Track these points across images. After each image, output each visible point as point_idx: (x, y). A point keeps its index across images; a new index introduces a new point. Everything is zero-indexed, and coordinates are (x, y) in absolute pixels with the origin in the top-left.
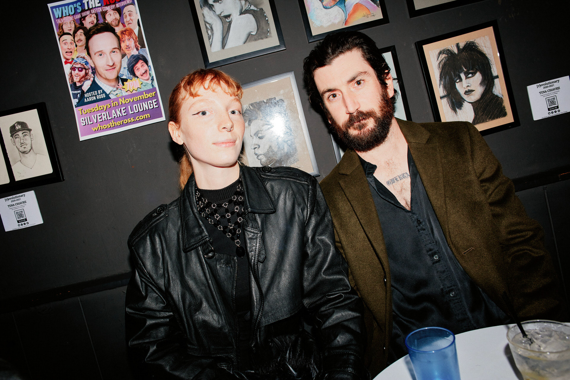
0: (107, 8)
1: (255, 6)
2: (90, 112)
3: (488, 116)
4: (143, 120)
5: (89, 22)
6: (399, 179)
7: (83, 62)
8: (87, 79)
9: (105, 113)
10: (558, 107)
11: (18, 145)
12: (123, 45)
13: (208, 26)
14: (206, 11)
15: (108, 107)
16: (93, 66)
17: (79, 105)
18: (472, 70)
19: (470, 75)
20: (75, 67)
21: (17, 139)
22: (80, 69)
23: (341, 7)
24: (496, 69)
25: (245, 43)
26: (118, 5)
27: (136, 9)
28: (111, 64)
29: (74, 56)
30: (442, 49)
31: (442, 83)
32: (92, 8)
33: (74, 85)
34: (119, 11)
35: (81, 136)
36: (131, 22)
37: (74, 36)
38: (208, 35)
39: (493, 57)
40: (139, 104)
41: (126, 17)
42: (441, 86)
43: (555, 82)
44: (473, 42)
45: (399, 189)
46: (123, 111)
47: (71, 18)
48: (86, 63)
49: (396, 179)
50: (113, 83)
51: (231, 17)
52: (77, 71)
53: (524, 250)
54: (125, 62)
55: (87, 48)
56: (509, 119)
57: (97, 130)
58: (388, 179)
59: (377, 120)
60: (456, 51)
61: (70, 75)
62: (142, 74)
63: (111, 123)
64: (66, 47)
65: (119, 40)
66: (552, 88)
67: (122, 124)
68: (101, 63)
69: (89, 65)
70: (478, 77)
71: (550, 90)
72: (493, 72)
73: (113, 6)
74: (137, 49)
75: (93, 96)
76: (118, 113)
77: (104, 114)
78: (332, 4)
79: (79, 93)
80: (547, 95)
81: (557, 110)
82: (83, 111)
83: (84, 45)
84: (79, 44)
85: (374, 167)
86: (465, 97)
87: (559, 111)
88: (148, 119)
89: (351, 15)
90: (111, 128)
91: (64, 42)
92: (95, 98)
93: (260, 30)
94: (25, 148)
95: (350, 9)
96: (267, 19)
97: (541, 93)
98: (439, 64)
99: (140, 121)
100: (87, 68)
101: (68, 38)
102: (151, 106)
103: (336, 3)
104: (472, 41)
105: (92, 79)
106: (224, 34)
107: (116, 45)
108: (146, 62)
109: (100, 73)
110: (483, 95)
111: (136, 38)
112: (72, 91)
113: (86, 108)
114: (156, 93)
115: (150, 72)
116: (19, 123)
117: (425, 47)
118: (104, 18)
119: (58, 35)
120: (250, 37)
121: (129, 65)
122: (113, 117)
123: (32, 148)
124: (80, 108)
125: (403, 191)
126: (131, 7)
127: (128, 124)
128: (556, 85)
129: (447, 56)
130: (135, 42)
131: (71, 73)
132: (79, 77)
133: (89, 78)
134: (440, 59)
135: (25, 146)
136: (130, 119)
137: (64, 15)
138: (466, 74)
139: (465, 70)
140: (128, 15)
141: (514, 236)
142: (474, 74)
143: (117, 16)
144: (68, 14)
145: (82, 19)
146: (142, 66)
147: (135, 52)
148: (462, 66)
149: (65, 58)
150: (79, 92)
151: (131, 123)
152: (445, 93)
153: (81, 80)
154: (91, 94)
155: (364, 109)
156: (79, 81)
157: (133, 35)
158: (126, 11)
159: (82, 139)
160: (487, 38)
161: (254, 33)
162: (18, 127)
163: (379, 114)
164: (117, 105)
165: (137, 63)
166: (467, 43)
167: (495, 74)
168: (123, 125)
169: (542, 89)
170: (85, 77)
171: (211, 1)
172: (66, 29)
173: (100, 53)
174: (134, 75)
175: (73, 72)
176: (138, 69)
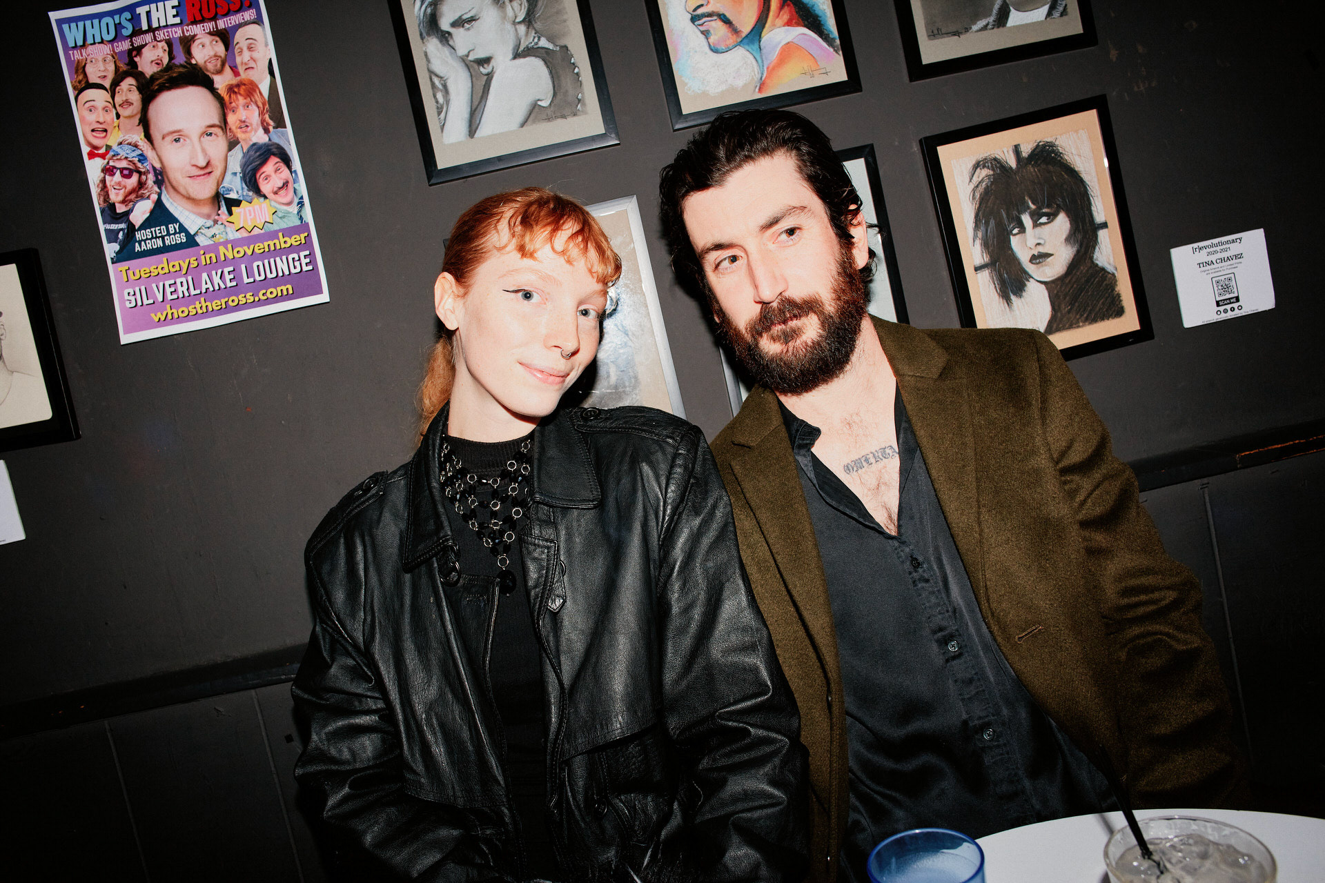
0: (197, 29)
1: (550, 40)
2: (148, 275)
3: (1082, 315)
4: (277, 299)
5: (151, 59)
6: (872, 460)
7: (133, 155)
8: (142, 197)
9: (184, 280)
10: (1237, 299)
12: (231, 119)
13: (436, 81)
14: (433, 45)
15: (192, 266)
16: (158, 166)
17: (120, 258)
18: (1048, 206)
19: (1044, 220)
20: (114, 167)
22: (126, 172)
23: (750, 50)
24: (1103, 207)
25: (522, 125)
26: (221, 24)
27: (265, 36)
28: (202, 163)
29: (113, 140)
30: (981, 156)
31: (980, 234)
32: (159, 28)
33: (109, 209)
34: (225, 37)
35: (125, 333)
36: (252, 64)
37: (113, 90)
38: (437, 102)
39: (1096, 180)
40: (266, 262)
41: (241, 52)
42: (978, 242)
43: (1233, 241)
44: (1051, 142)
45: (874, 483)
46: (228, 277)
47: (106, 49)
48: (141, 158)
49: (867, 460)
50: (206, 209)
51: (493, 63)
52: (118, 176)
53: (1155, 633)
54: (236, 160)
55: (145, 122)
56: (1129, 322)
57: (163, 319)
58: (847, 460)
59: (825, 321)
60: (1012, 162)
61: (101, 185)
62: (275, 189)
63: (198, 303)
64: (92, 118)
65: (224, 107)
66: (1225, 255)
67: (224, 306)
68: (177, 159)
69: (148, 163)
70: (1062, 223)
71: (1222, 260)
72: (1095, 214)
73: (210, 26)
74: (266, 131)
75: (156, 237)
76: (217, 280)
77: (182, 283)
78: (731, 41)
79: (122, 229)
80: (1213, 271)
81: (1236, 305)
82: (131, 272)
83: (136, 115)
84: (124, 112)
85: (814, 433)
86: (1030, 268)
87: (1240, 308)
88: (288, 297)
89: (772, 70)
90: (197, 316)
91: (87, 105)
92: (160, 243)
93: (559, 97)
95: (772, 56)
96: (576, 70)
97: (1201, 265)
98: (974, 191)
99: (268, 302)
100: (143, 170)
101: (99, 97)
102: (295, 267)
103: (739, 40)
104: (1049, 140)
105: (154, 197)
106: (476, 103)
107: (216, 120)
108: (287, 161)
109: (174, 183)
110: (1073, 266)
111: (264, 104)
112: (104, 223)
113: (140, 267)
114: (308, 237)
115: (296, 186)
117: (943, 151)
118: (188, 53)
119: (74, 88)
120: (534, 113)
121: (244, 166)
122: (204, 291)
124: (123, 266)
125: (883, 488)
126: (252, 30)
127: (238, 307)
128: (1235, 249)
129: (991, 173)
130: (261, 114)
131: (103, 181)
132: (122, 191)
133: (148, 194)
134: (976, 179)
136: (245, 297)
137: (90, 40)
138: (1036, 216)
139: (1033, 207)
140: (245, 49)
141: (1135, 599)
142: (1052, 216)
143: (220, 49)
144: (98, 39)
145: (134, 53)
146: (276, 170)
147: (260, 137)
148: (1026, 198)
149: (89, 144)
150: (123, 226)
151: (247, 306)
152: (987, 259)
153: (129, 198)
154: (151, 232)
155: (798, 293)
156: (124, 202)
157: (257, 97)
158: (240, 37)
159: (125, 339)
160: (1083, 134)
161: (544, 104)
163: (830, 307)
164: (214, 260)
165: (264, 162)
166: (1038, 146)
167: (1099, 217)
168: (227, 309)
169: (1203, 256)
170: (138, 192)
171: (445, 25)
172: (93, 75)
173: (176, 136)
174: (258, 192)
175: (108, 178)
176: (267, 178)
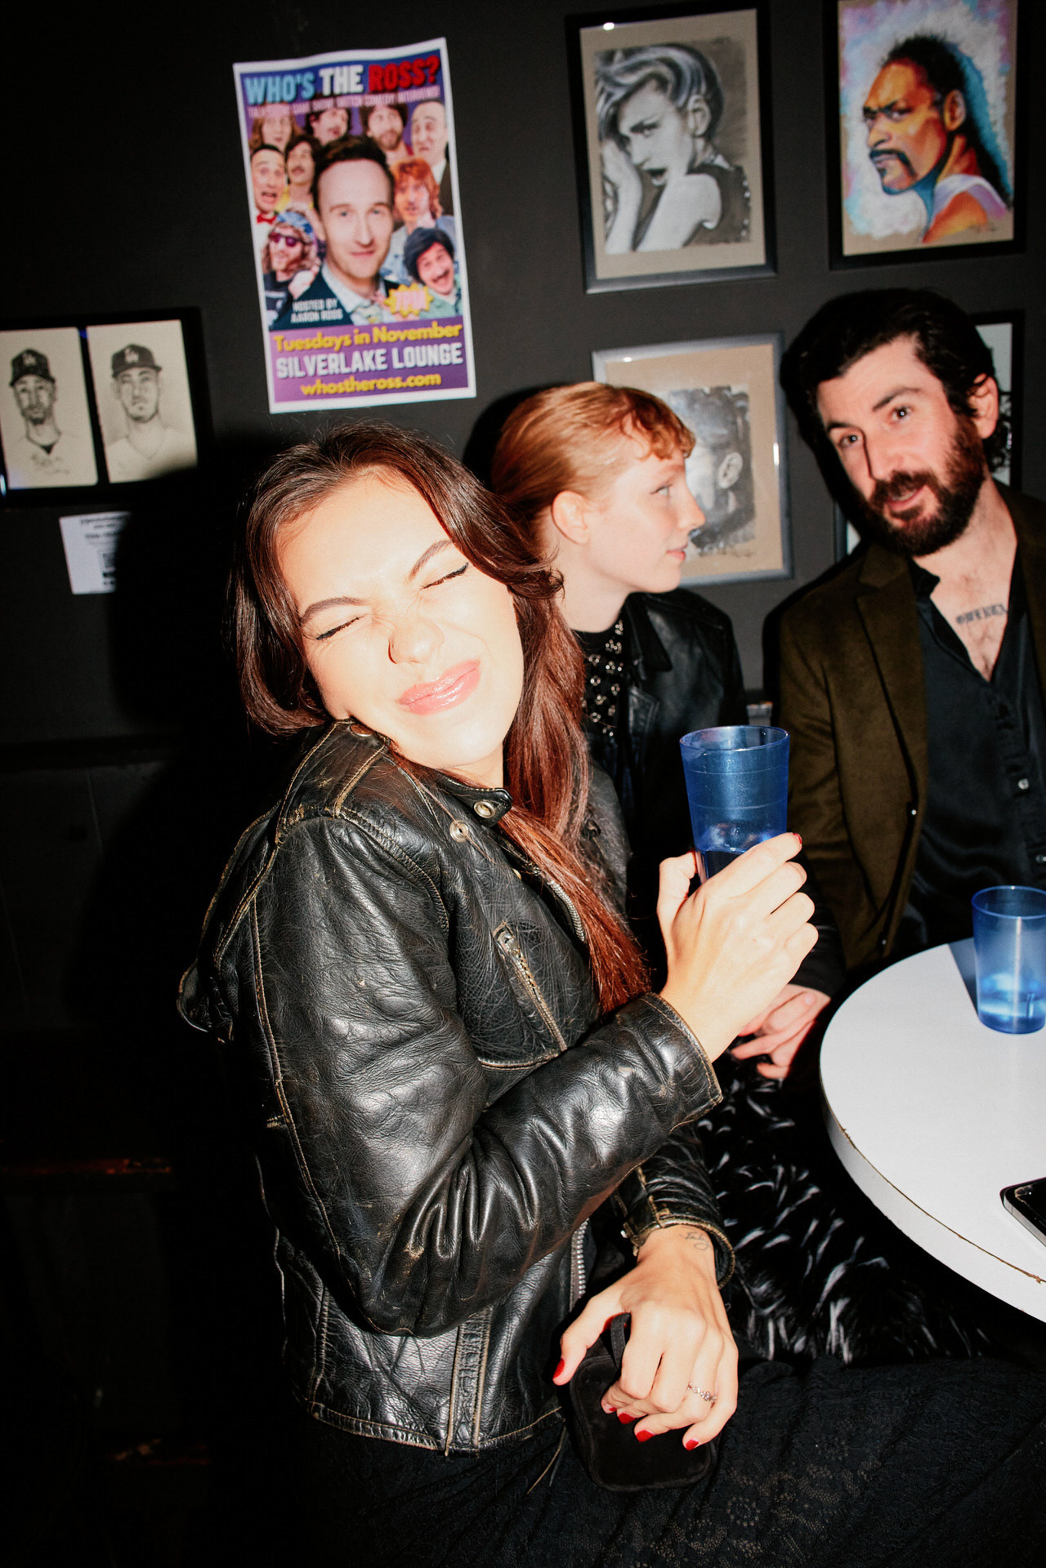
0: (377, 100)
1: (727, 158)
2: (303, 347)
4: (424, 388)
5: (329, 127)
6: (982, 615)
7: (300, 225)
8: (303, 268)
9: (335, 357)
11: (128, 400)
12: (400, 199)
13: (608, 188)
14: (610, 148)
15: (345, 344)
16: (323, 238)
17: (277, 326)
21: (126, 387)
22: (290, 241)
23: (923, 195)
25: (686, 245)
27: (445, 116)
28: (366, 241)
29: (282, 205)
33: (271, 276)
34: (404, 112)
35: (275, 402)
36: (428, 145)
38: (606, 210)
41: (418, 130)
45: (979, 634)
46: (379, 360)
47: (285, 110)
48: (307, 228)
49: (977, 614)
50: (365, 289)
51: (666, 176)
52: (282, 243)
54: (399, 243)
55: (315, 192)
57: (312, 393)
58: (960, 612)
59: (941, 495)
61: (265, 251)
62: (435, 277)
63: (346, 381)
64: (263, 180)
65: (393, 185)
67: (372, 388)
68: (342, 234)
69: (313, 234)
74: (434, 216)
75: (313, 310)
76: (367, 361)
77: (333, 360)
78: (906, 183)
79: (281, 298)
82: (286, 342)
83: (307, 183)
84: (297, 178)
85: (934, 581)
88: (433, 388)
89: (941, 220)
90: (345, 395)
91: (262, 166)
92: (316, 316)
93: (726, 220)
94: (141, 409)
95: (943, 205)
96: (748, 194)
99: (416, 389)
100: (307, 241)
102: (445, 358)
103: (914, 182)
105: (316, 269)
106: (643, 216)
107: (383, 197)
108: (450, 249)
109: (336, 256)
111: (435, 187)
112: (267, 288)
113: (295, 339)
114: (461, 331)
115: (456, 277)
116: (135, 348)
118: (366, 124)
119: (251, 147)
120: (699, 235)
121: (407, 249)
122: (354, 370)
123: (157, 412)
124: (279, 336)
125: (986, 639)
126: (433, 109)
127: (386, 391)
130: (431, 198)
132: (285, 260)
133: (309, 265)
135: (141, 404)
136: (395, 381)
137: (270, 99)
140: (423, 128)
143: (397, 124)
144: (278, 99)
145: (313, 118)
146: (439, 258)
147: (426, 222)
149: (258, 207)
150: (281, 295)
151: (394, 390)
153: (291, 267)
154: (309, 304)
156: (286, 270)
157: (428, 180)
158: (419, 115)
159: (276, 407)
161: (710, 225)
162: (132, 358)
163: (945, 481)
164: (368, 341)
165: (427, 247)
168: (376, 391)
170: (299, 263)
171: (625, 128)
172: (270, 134)
173: (343, 210)
174: (417, 278)
175: (273, 244)
176: (428, 264)
